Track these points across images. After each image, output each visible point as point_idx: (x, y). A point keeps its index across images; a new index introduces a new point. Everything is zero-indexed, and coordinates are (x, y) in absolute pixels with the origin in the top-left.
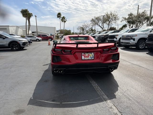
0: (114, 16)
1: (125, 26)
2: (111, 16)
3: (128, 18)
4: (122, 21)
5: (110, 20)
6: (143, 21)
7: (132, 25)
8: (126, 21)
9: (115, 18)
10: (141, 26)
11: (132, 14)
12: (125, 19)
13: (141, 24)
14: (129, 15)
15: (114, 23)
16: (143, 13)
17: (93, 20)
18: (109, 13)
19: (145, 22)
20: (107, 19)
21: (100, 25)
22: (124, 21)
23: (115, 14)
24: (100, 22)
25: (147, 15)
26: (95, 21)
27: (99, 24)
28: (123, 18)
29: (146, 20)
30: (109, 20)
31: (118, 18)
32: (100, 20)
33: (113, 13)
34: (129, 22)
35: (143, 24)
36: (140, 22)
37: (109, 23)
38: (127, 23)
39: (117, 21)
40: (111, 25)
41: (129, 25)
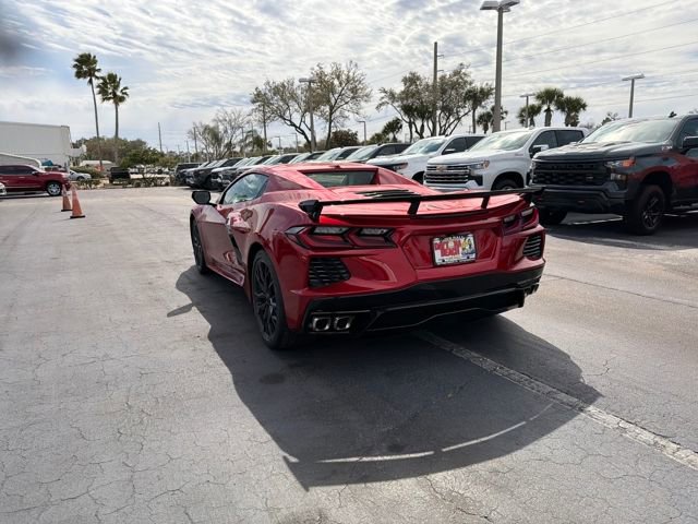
0: (348, 81)
1: (394, 126)
2: (336, 82)
3: (403, 92)
4: (381, 105)
5: (333, 101)
6: (459, 107)
7: (419, 123)
8: (396, 104)
9: (354, 90)
10: (452, 127)
11: (418, 78)
12: (392, 96)
13: (452, 119)
14: (405, 80)
15: (351, 115)
16: (457, 73)
17: (260, 98)
18: (328, 70)
19: (466, 110)
20: (323, 93)
21: (296, 119)
22: (390, 106)
23: (351, 74)
24: (294, 106)
26: (271, 101)
27: (287, 114)
28: (383, 95)
29: (469, 105)
30: (329, 101)
31: (368, 91)
32: (293, 97)
33: (344, 68)
34: (407, 110)
35: (459, 119)
36: (448, 110)
37: (331, 114)
38: (402, 113)
39: (363, 103)
40: (342, 120)
41: (410, 124)
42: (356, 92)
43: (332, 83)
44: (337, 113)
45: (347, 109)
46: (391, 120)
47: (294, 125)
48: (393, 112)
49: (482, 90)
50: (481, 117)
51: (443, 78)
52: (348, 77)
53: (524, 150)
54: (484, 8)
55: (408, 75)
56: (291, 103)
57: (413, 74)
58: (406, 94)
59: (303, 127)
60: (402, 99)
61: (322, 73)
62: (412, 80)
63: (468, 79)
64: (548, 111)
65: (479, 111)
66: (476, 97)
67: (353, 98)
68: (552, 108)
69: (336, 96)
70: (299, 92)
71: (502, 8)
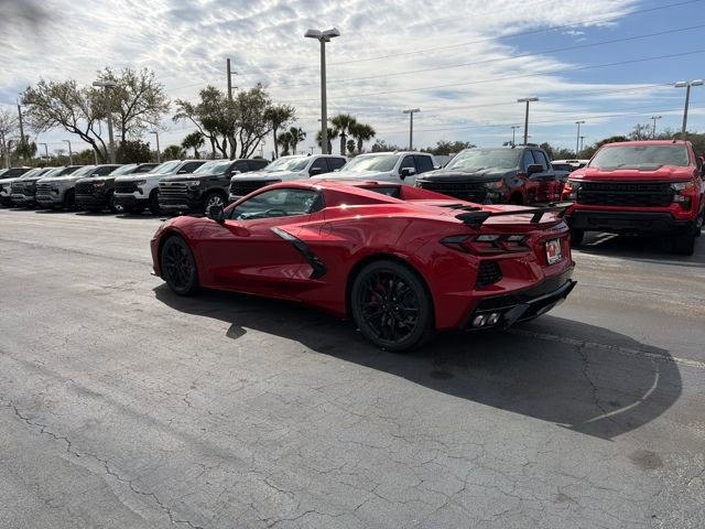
0: (143, 88)
1: (194, 140)
2: (129, 89)
3: (200, 106)
4: (178, 116)
5: (125, 108)
6: (259, 125)
7: (220, 139)
8: (194, 117)
9: (151, 100)
10: (254, 143)
11: (217, 93)
12: (189, 109)
13: (253, 136)
14: (203, 94)
15: (148, 125)
16: (255, 92)
17: (31, 98)
18: (118, 75)
19: (266, 129)
20: (112, 100)
21: (82, 124)
22: (188, 119)
23: (147, 82)
24: (78, 111)
25: (269, 103)
26: (48, 103)
27: (71, 120)
28: (180, 106)
29: (269, 124)
30: (119, 109)
31: (166, 102)
32: (77, 100)
33: (137, 75)
34: (209, 124)
35: (260, 137)
36: (249, 128)
37: (124, 123)
38: (202, 127)
39: (161, 114)
40: (139, 129)
41: (213, 139)
42: (152, 100)
43: (124, 90)
44: (133, 122)
45: (144, 117)
46: (191, 133)
47: (77, 131)
49: (281, 111)
50: (282, 137)
51: (243, 94)
52: (143, 84)
53: (395, 171)
54: (308, 36)
55: (206, 89)
56: (76, 108)
57: (212, 89)
58: (205, 109)
59: (91, 135)
60: (201, 113)
61: (111, 78)
62: (210, 94)
63: (266, 99)
64: (343, 135)
65: (279, 131)
66: (278, 117)
67: (148, 108)
68: (346, 132)
69: (129, 104)
70: (83, 96)
71: (324, 38)
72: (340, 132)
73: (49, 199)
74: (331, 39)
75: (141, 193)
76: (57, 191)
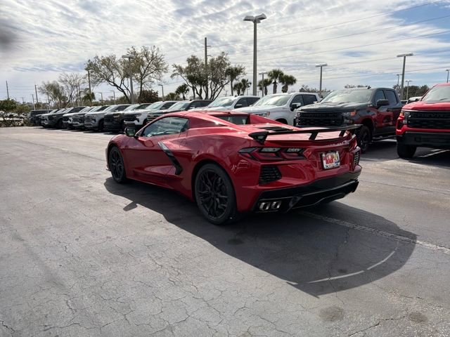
0: (153, 58)
1: (182, 89)
2: (145, 59)
3: (187, 68)
4: (174, 75)
5: (143, 71)
6: (222, 79)
7: (198, 88)
8: (183, 75)
9: (157, 65)
10: (219, 90)
11: (197, 60)
12: (180, 70)
13: (218, 86)
14: (189, 60)
15: (155, 80)
16: (220, 58)
17: (91, 67)
18: (139, 51)
19: (227, 81)
20: (135, 65)
21: (118, 81)
22: (179, 76)
23: (155, 54)
24: (116, 73)
25: (229, 64)
26: (99, 69)
27: (112, 78)
28: (175, 68)
29: (228, 78)
30: (139, 71)
31: (166, 66)
32: (116, 67)
33: (149, 50)
34: (191, 79)
35: (223, 86)
36: (216, 81)
37: (142, 79)
38: (188, 81)
39: (163, 74)
40: (150, 83)
41: (194, 88)
42: (158, 65)
43: (142, 60)
44: (147, 79)
45: (152, 76)
46: (181, 85)
47: (115, 85)
48: (182, 80)
49: (236, 69)
50: (236, 86)
51: (212, 60)
52: (153, 55)
53: (287, 106)
54: (246, 20)
55: (190, 57)
56: (114, 71)
57: (194, 57)
58: (190, 69)
59: (123, 87)
60: (187, 72)
61: (135, 52)
62: (193, 60)
63: (227, 62)
64: (275, 83)
65: (235, 82)
66: (234, 73)
67: (156, 70)
68: (277, 81)
69: (145, 68)
70: (119, 64)
71: (256, 21)
72: (274, 81)
73: (90, 125)
74: (261, 21)
75: (138, 121)
76: (95, 120)
